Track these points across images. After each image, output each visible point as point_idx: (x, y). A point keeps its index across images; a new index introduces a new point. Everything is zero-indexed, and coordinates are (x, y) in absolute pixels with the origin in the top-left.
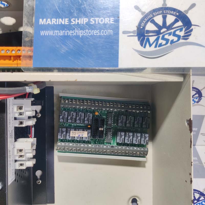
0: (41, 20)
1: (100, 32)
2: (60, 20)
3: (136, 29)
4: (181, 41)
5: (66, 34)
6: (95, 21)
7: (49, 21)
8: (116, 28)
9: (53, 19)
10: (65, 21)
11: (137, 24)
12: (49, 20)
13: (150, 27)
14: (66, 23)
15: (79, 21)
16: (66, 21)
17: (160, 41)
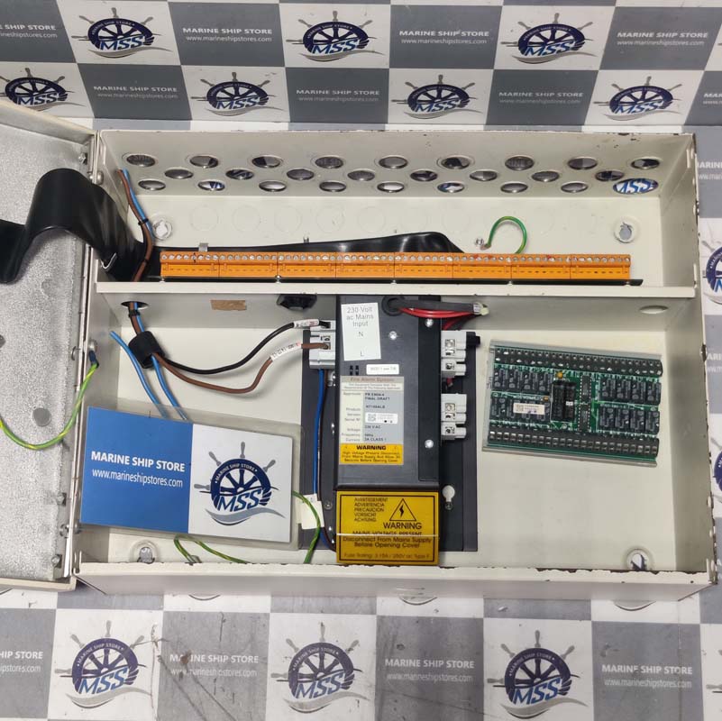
0: (93, 453)
1: (167, 482)
2: (119, 456)
3: (209, 483)
4: (259, 506)
5: (125, 479)
6: (162, 464)
7: (104, 457)
8: (186, 477)
9: (109, 455)
10: (124, 460)
11: (211, 478)
12: (104, 454)
13: (226, 483)
14: (126, 463)
15: (143, 462)
16: (127, 460)
17: (237, 503)
